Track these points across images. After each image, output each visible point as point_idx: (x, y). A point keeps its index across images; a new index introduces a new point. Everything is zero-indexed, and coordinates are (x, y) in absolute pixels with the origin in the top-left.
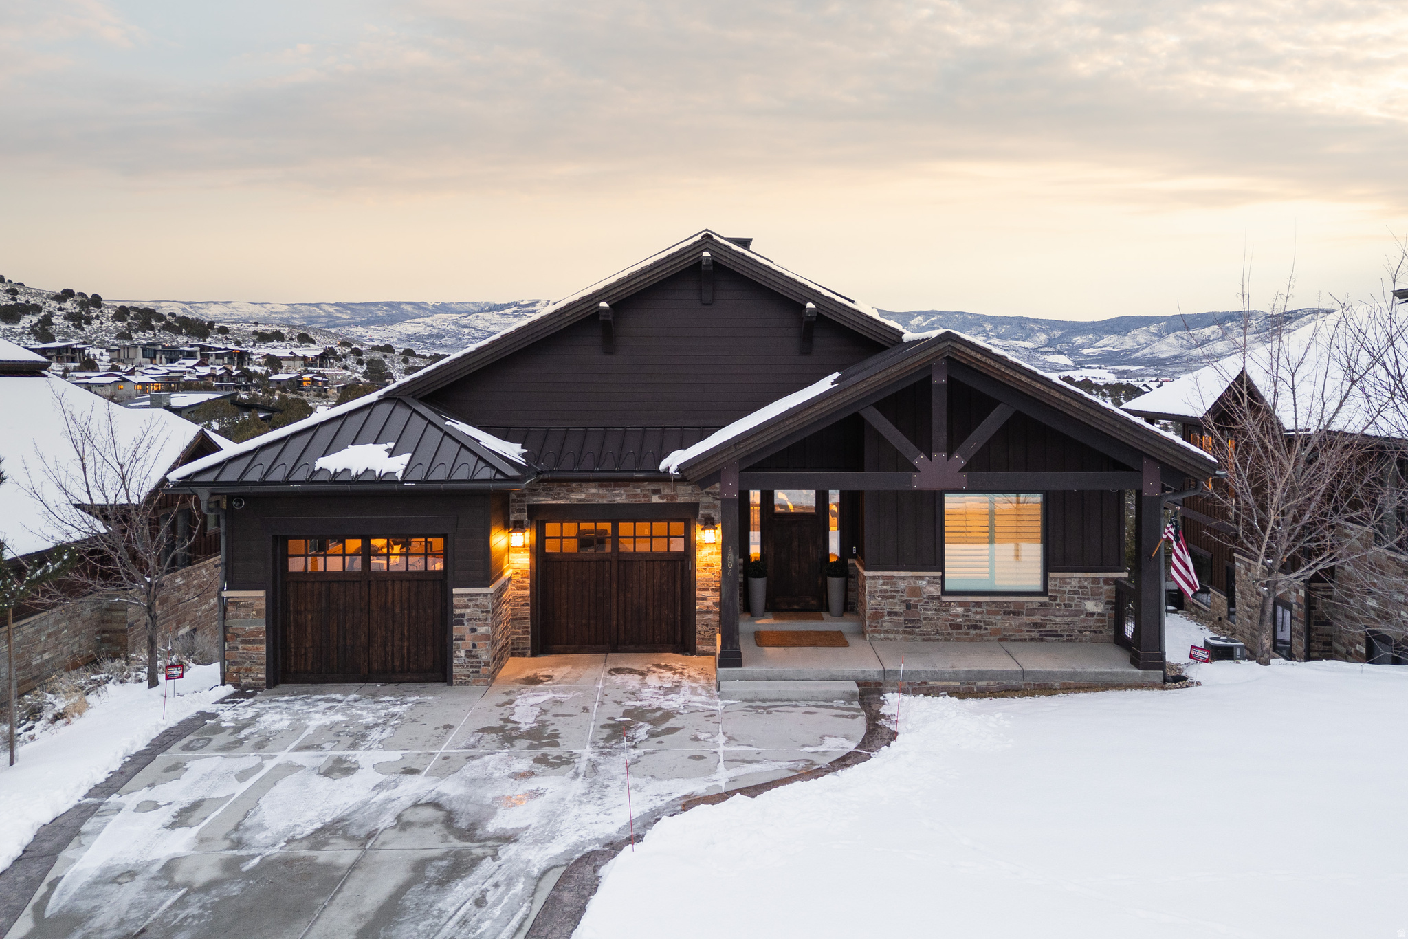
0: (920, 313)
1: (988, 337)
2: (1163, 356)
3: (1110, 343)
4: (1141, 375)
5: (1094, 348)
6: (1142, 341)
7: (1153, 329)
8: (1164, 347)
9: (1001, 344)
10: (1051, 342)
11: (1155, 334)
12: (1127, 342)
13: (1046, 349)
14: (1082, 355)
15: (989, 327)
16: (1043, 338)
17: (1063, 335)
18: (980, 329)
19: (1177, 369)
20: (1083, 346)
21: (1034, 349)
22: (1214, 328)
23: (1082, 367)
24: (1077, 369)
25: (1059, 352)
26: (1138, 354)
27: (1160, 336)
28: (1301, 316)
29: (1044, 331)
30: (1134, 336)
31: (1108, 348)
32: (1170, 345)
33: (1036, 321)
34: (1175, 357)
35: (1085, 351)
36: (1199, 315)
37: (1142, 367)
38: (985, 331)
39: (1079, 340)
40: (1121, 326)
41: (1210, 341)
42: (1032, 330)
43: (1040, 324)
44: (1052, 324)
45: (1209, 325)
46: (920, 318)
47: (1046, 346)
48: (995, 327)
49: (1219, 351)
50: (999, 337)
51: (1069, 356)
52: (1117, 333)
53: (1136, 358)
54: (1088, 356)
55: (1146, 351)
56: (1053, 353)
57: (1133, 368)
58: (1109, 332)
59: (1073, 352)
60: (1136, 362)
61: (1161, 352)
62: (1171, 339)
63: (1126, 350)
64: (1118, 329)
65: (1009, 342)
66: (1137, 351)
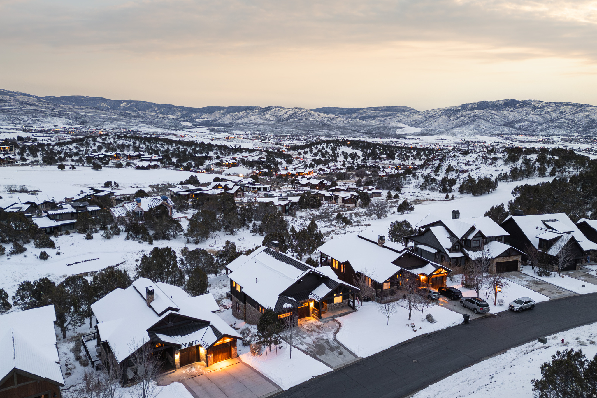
0: (125, 101)
1: (157, 114)
2: (226, 123)
3: (206, 117)
4: (219, 131)
5: (200, 119)
6: (218, 116)
7: (222, 112)
8: (227, 120)
9: (162, 116)
10: (183, 116)
11: (222, 114)
12: (212, 117)
13: (181, 119)
14: (196, 122)
15: (156, 109)
16: (179, 114)
17: (187, 113)
18: (153, 109)
19: (232, 129)
20: (196, 118)
21: (177, 119)
22: (243, 112)
23: (196, 127)
24: (194, 128)
25: (187, 121)
26: (217, 122)
27: (224, 115)
28: (272, 109)
29: (179, 111)
30: (215, 115)
31: (205, 119)
32: (228, 119)
33: (176, 107)
34: (230, 123)
35: (197, 120)
36: (238, 107)
37: (219, 127)
38: (155, 110)
39: (194, 115)
40: (210, 110)
41: (242, 117)
42: (175, 110)
43: (178, 108)
44: (183, 109)
45: (241, 111)
46: (125, 103)
47: (181, 118)
48: (159, 109)
49: (246, 122)
50: (161, 113)
51: (191, 122)
52: (208, 113)
53: (216, 123)
54: (197, 122)
55: (220, 121)
56: (184, 121)
57: (215, 128)
58: (206, 113)
59: (192, 120)
60: (216, 125)
61: (225, 121)
62: (228, 116)
63: (212, 120)
64: (208, 111)
65: (166, 116)
66: (216, 120)
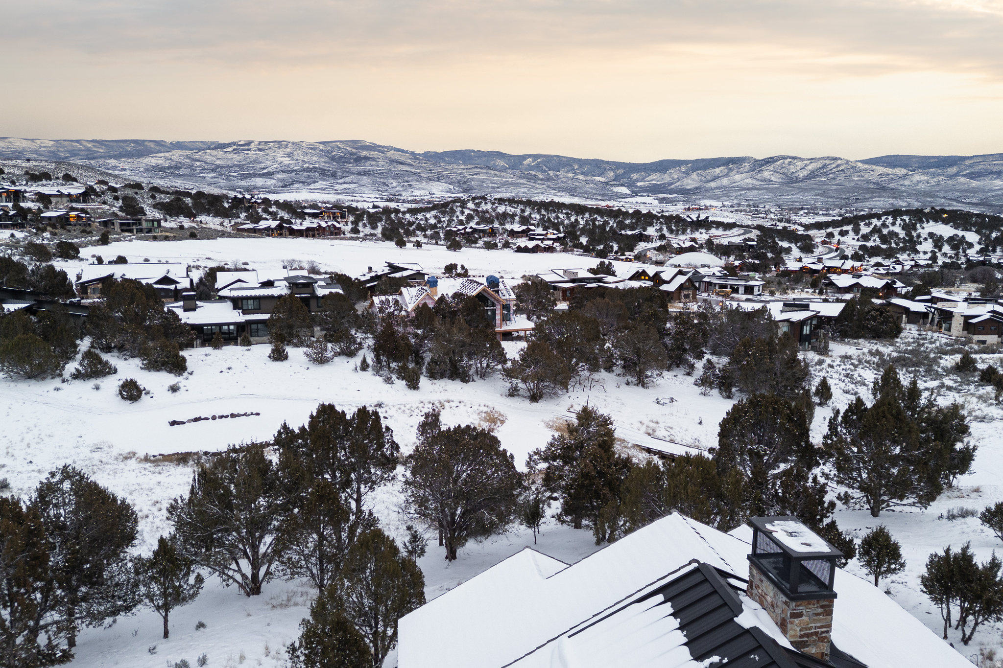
0: (530, 156)
1: (576, 174)
2: (688, 188)
3: (655, 178)
4: (675, 201)
5: (645, 182)
6: (676, 177)
7: (683, 169)
8: (690, 182)
9: (584, 179)
10: (617, 178)
11: (684, 172)
12: (666, 178)
13: (614, 183)
14: (637, 187)
15: (576, 167)
16: (611, 174)
17: (624, 172)
18: (570, 168)
19: (698, 197)
20: (637, 180)
21: (605, 183)
22: (722, 168)
23: (637, 195)
24: (634, 196)
25: (622, 185)
26: (673, 186)
27: (687, 174)
28: (777, 161)
29: (612, 170)
30: (671, 174)
31: (653, 182)
32: (693, 180)
33: (608, 163)
34: (696, 188)
35: (639, 184)
36: (713, 159)
37: (675, 195)
38: (573, 170)
39: (635, 176)
40: (662, 166)
41: (719, 177)
42: (605, 169)
43: (610, 165)
44: (618, 165)
45: (718, 167)
46: (530, 159)
47: (613, 180)
48: (580, 167)
49: (724, 184)
50: (583, 174)
51: (629, 187)
52: (659, 171)
53: (671, 189)
54: (640, 187)
55: (677, 184)
56: (618, 185)
57: (669, 196)
58: (655, 171)
59: (631, 185)
60: (671, 192)
61: (688, 184)
62: (694, 176)
63: (665, 183)
64: (660, 169)
65: (589, 178)
66: (672, 184)
